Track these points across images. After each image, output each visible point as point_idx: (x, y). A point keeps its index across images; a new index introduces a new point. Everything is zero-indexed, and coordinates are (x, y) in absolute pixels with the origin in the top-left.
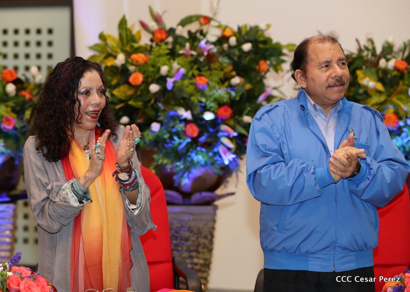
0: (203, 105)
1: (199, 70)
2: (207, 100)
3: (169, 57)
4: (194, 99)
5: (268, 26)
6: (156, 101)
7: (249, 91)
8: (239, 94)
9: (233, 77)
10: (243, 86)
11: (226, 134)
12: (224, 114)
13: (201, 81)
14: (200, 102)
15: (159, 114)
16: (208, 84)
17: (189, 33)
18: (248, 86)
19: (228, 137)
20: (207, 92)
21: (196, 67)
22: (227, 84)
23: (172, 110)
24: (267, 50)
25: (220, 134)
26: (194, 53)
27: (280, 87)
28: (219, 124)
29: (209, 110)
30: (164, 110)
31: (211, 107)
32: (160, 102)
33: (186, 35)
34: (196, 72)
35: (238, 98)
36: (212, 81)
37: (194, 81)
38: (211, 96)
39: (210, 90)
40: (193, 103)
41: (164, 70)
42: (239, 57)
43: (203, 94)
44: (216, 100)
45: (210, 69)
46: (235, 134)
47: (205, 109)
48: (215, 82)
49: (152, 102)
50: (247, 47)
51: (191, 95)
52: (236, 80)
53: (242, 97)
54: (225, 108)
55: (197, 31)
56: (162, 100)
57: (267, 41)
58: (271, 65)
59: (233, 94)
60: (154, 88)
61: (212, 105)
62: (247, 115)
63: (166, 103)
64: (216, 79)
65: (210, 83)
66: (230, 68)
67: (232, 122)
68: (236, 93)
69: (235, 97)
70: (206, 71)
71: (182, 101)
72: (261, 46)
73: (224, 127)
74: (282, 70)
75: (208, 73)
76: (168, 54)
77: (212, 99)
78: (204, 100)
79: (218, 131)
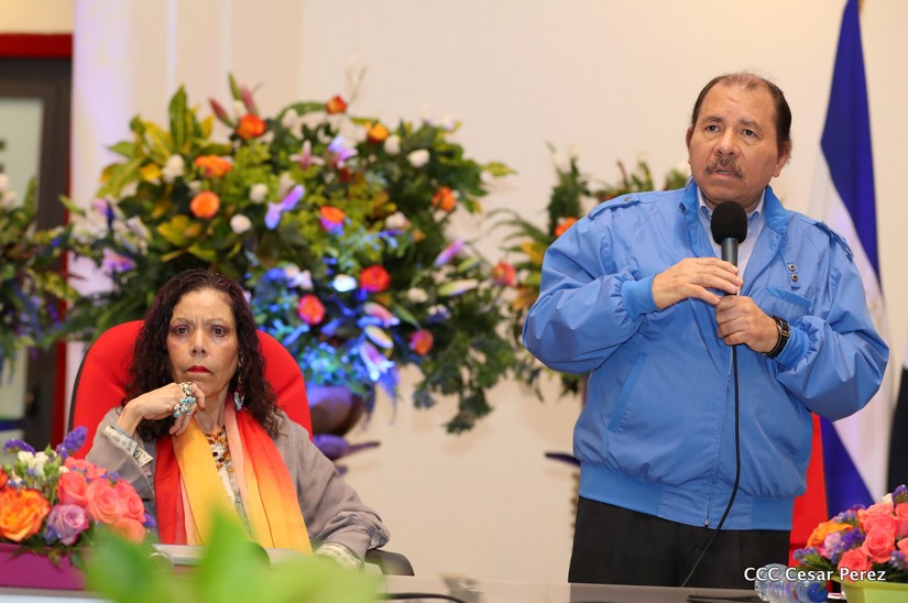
0: (333, 262)
1: (326, 195)
2: (341, 254)
3: (268, 168)
4: (317, 249)
5: (457, 125)
6: (242, 250)
7: (419, 244)
8: (404, 246)
9: (392, 213)
10: (409, 232)
11: (376, 321)
12: (374, 282)
13: (332, 216)
14: (328, 256)
15: (248, 275)
16: (343, 223)
17: (305, 129)
18: (418, 235)
19: (381, 327)
20: (342, 238)
21: (321, 189)
22: (379, 225)
23: (273, 267)
24: (453, 169)
25: (363, 321)
26: (319, 161)
27: (475, 241)
28: (363, 302)
29: (344, 273)
30: (259, 268)
31: (348, 268)
32: (251, 251)
33: (297, 133)
34: (320, 200)
35: (401, 253)
36: (351, 217)
37: (317, 214)
38: (349, 246)
39: (348, 236)
40: (315, 257)
41: (258, 192)
42: (403, 178)
43: (334, 242)
44: (357, 256)
45: (346, 195)
46: (395, 321)
47: (336, 270)
48: (358, 220)
49: (237, 249)
50: (419, 158)
51: (311, 243)
52: (397, 220)
53: (407, 250)
54: (376, 270)
55: (319, 127)
56: (255, 246)
57: (453, 152)
58: (462, 199)
59: (393, 243)
60: (241, 223)
61: (352, 263)
62: (418, 286)
63: (264, 253)
64: (359, 214)
65: (348, 221)
66: (385, 198)
67: (387, 299)
68: (399, 242)
69: (395, 252)
70: (339, 199)
71: (294, 253)
72: (443, 160)
73: (371, 308)
74: (479, 210)
75: (344, 202)
76: (266, 162)
77: (350, 252)
78: (334, 252)
79: (358, 316)
